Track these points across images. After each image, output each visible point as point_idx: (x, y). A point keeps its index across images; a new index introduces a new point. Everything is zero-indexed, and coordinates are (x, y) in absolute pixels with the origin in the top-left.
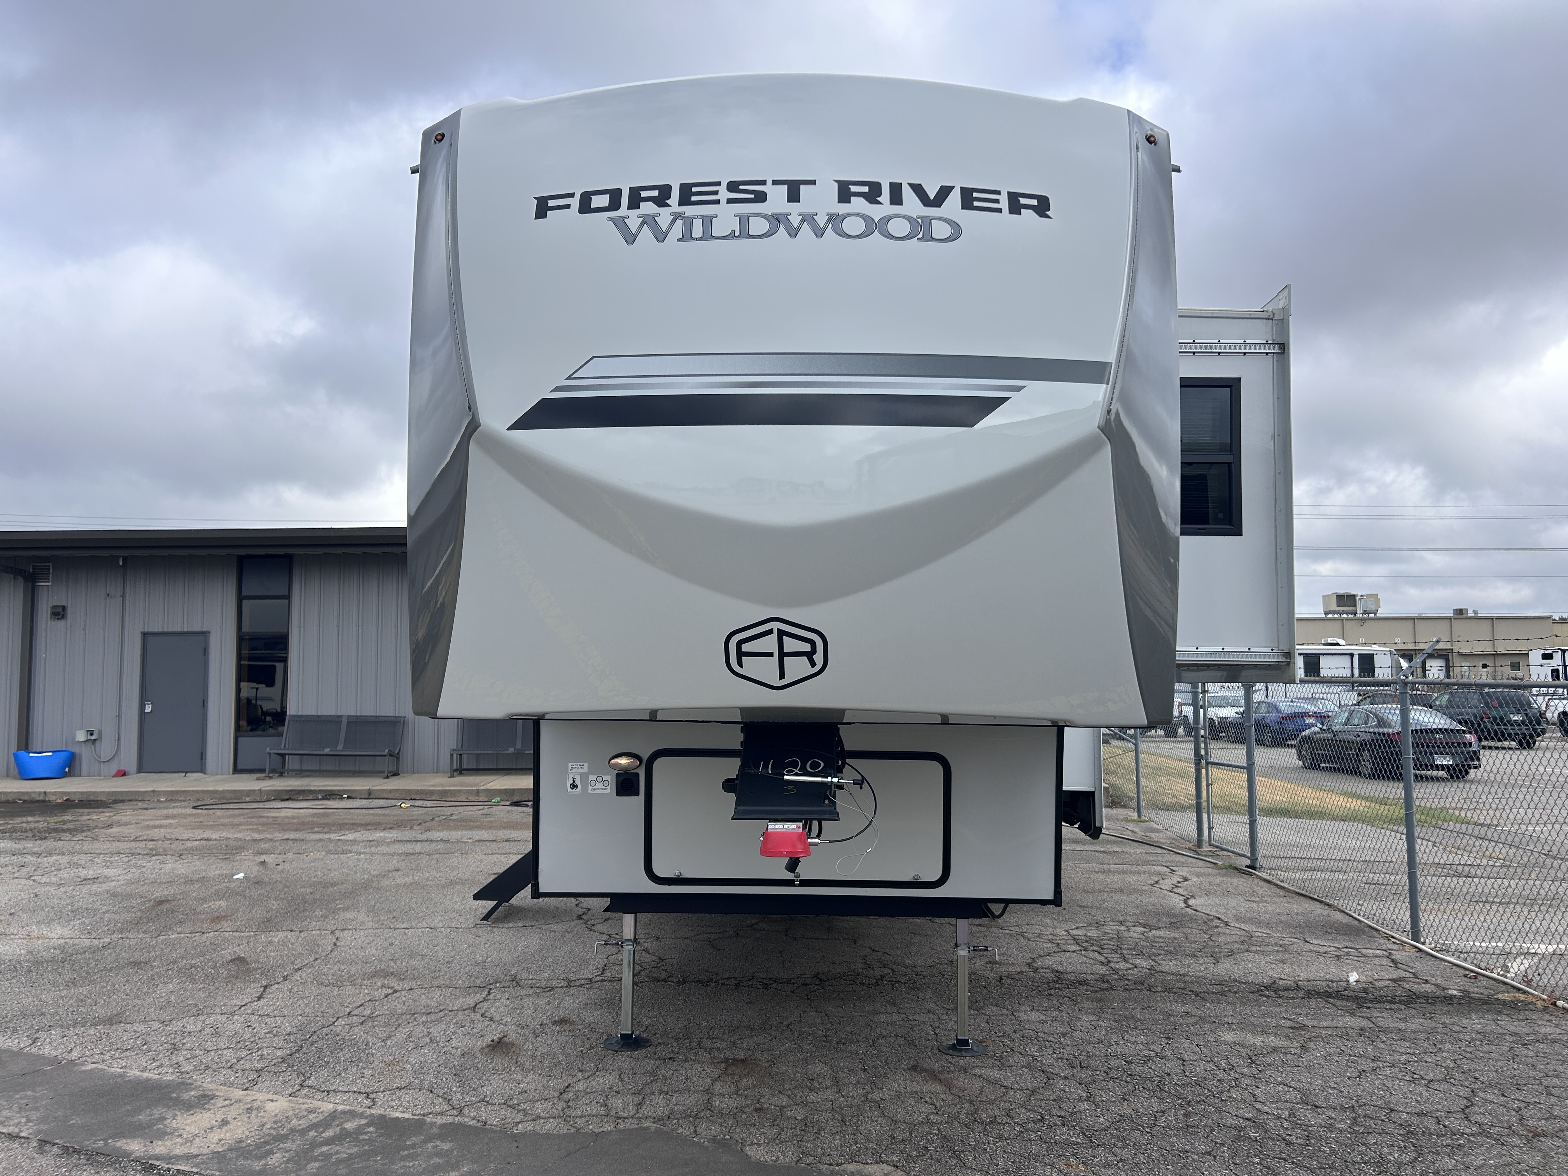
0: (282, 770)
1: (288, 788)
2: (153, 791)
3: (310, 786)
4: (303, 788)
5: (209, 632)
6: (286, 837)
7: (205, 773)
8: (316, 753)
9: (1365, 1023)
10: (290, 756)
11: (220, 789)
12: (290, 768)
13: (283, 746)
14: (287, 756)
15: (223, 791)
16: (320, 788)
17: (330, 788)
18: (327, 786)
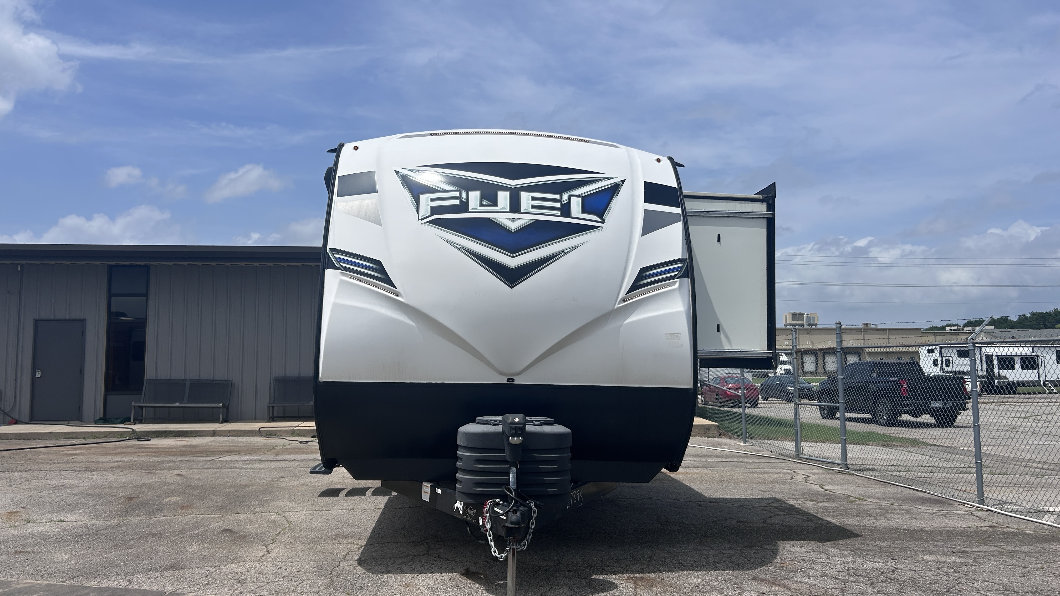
0: (142, 418)
1: (154, 430)
2: (51, 433)
3: (168, 428)
4: (165, 430)
6: (179, 459)
7: (81, 421)
8: (168, 405)
9: (997, 549)
10: (147, 409)
12: (147, 417)
13: (142, 401)
14: (144, 408)
16: (177, 430)
17: (185, 430)
18: (181, 428)
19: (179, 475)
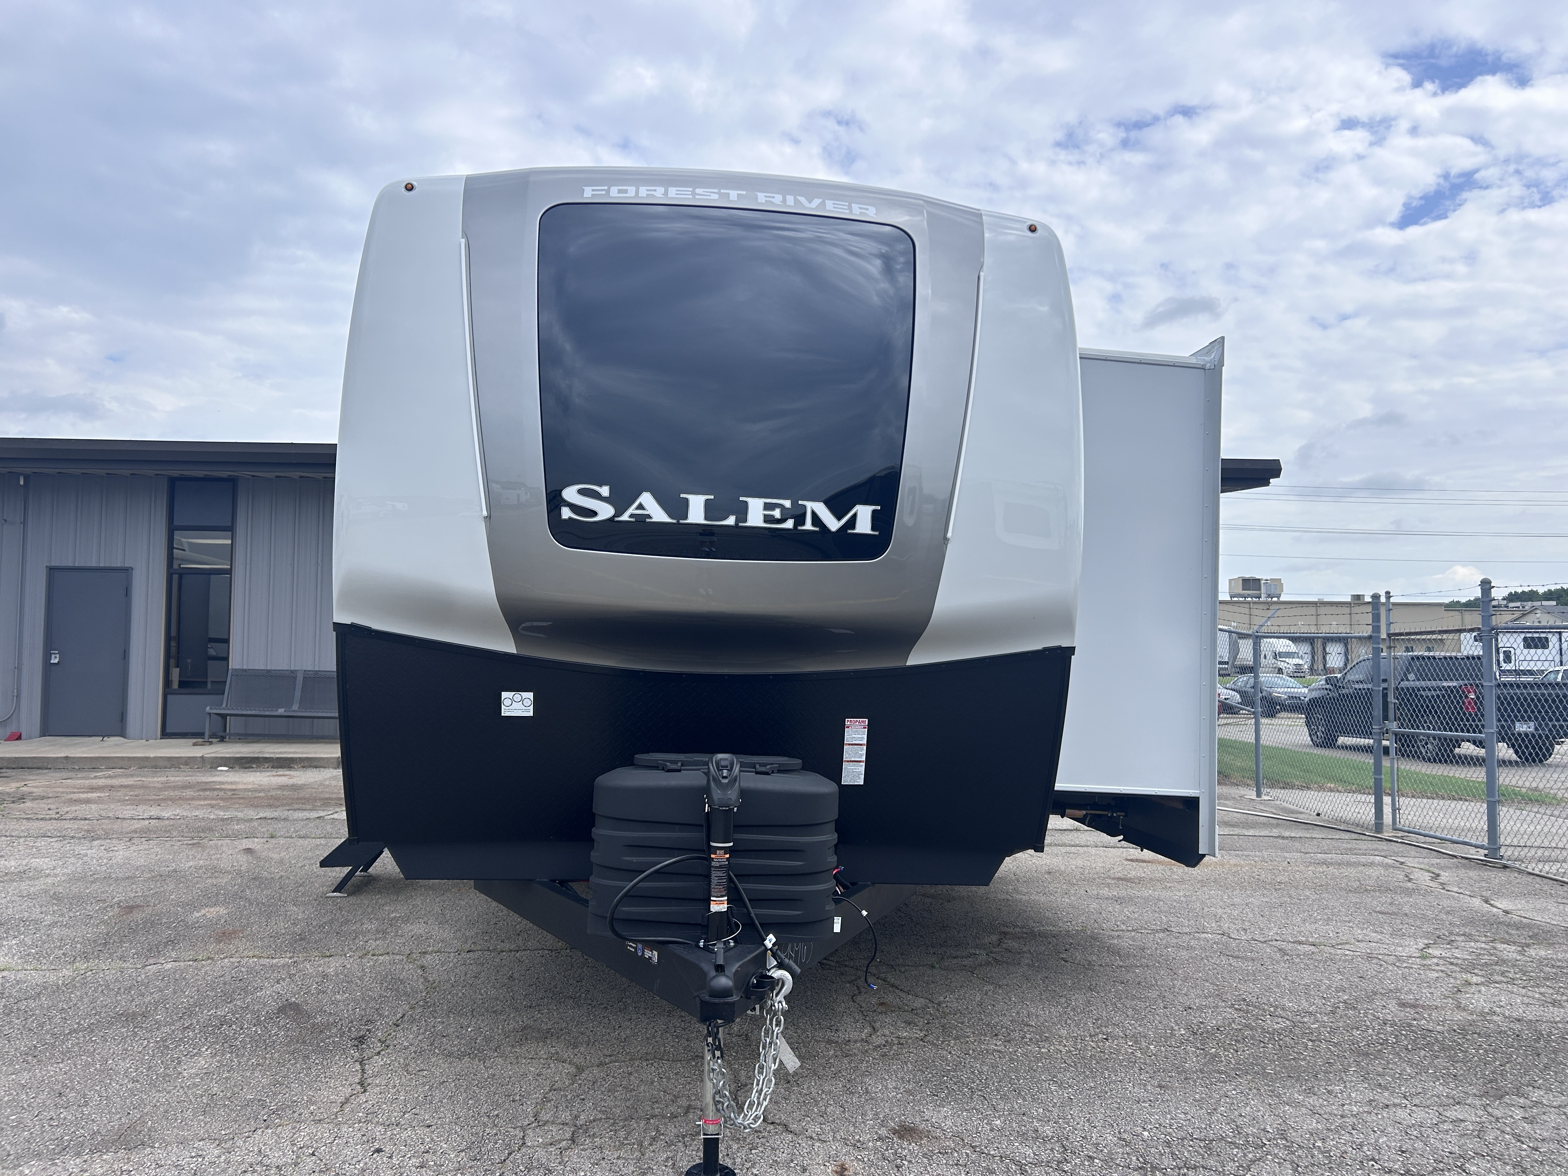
0: (222, 734)
1: (238, 756)
2: (66, 758)
3: (263, 752)
4: (256, 756)
5: (132, 569)
6: (261, 815)
7: (125, 737)
8: (267, 713)
10: (232, 717)
11: (152, 755)
12: (232, 731)
13: (224, 705)
14: (228, 717)
15: (155, 758)
16: (278, 756)
17: (289, 756)
18: (286, 753)
19: (249, 851)
